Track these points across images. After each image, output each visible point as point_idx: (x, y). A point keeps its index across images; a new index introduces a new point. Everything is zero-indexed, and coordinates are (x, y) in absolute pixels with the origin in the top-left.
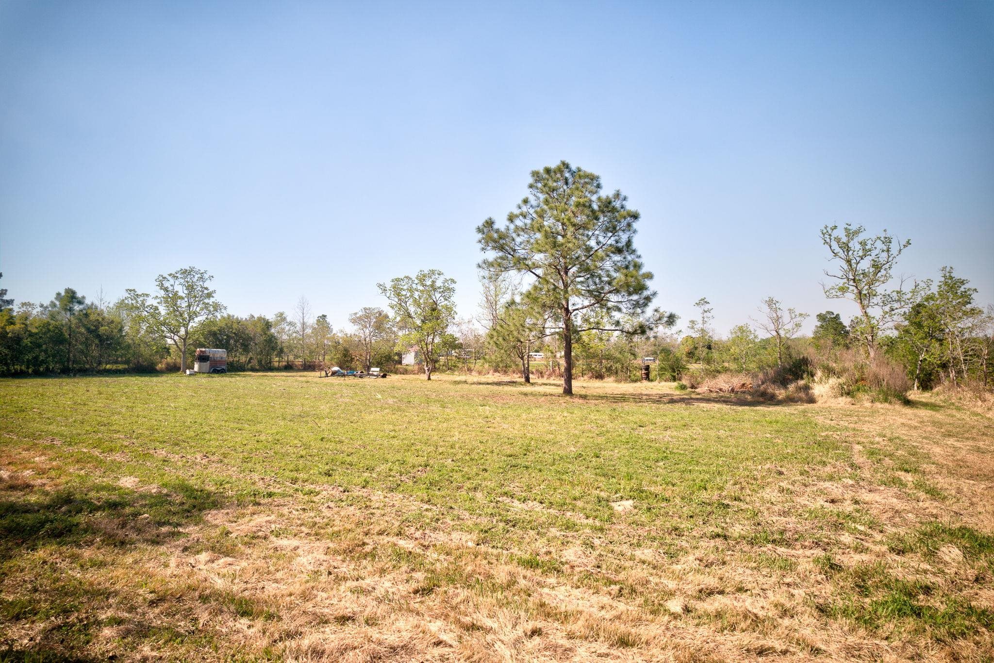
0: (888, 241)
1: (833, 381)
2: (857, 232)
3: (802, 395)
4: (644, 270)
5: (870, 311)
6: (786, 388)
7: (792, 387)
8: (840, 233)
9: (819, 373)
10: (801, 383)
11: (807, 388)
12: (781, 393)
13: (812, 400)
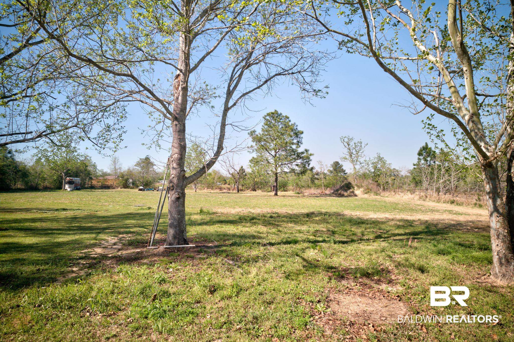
0: (361, 143)
1: (362, 189)
2: (352, 139)
3: (352, 194)
4: (309, 152)
5: (356, 166)
6: (347, 192)
7: (349, 192)
8: (346, 140)
9: (356, 188)
10: (351, 190)
11: (353, 192)
12: (346, 194)
13: (356, 196)
